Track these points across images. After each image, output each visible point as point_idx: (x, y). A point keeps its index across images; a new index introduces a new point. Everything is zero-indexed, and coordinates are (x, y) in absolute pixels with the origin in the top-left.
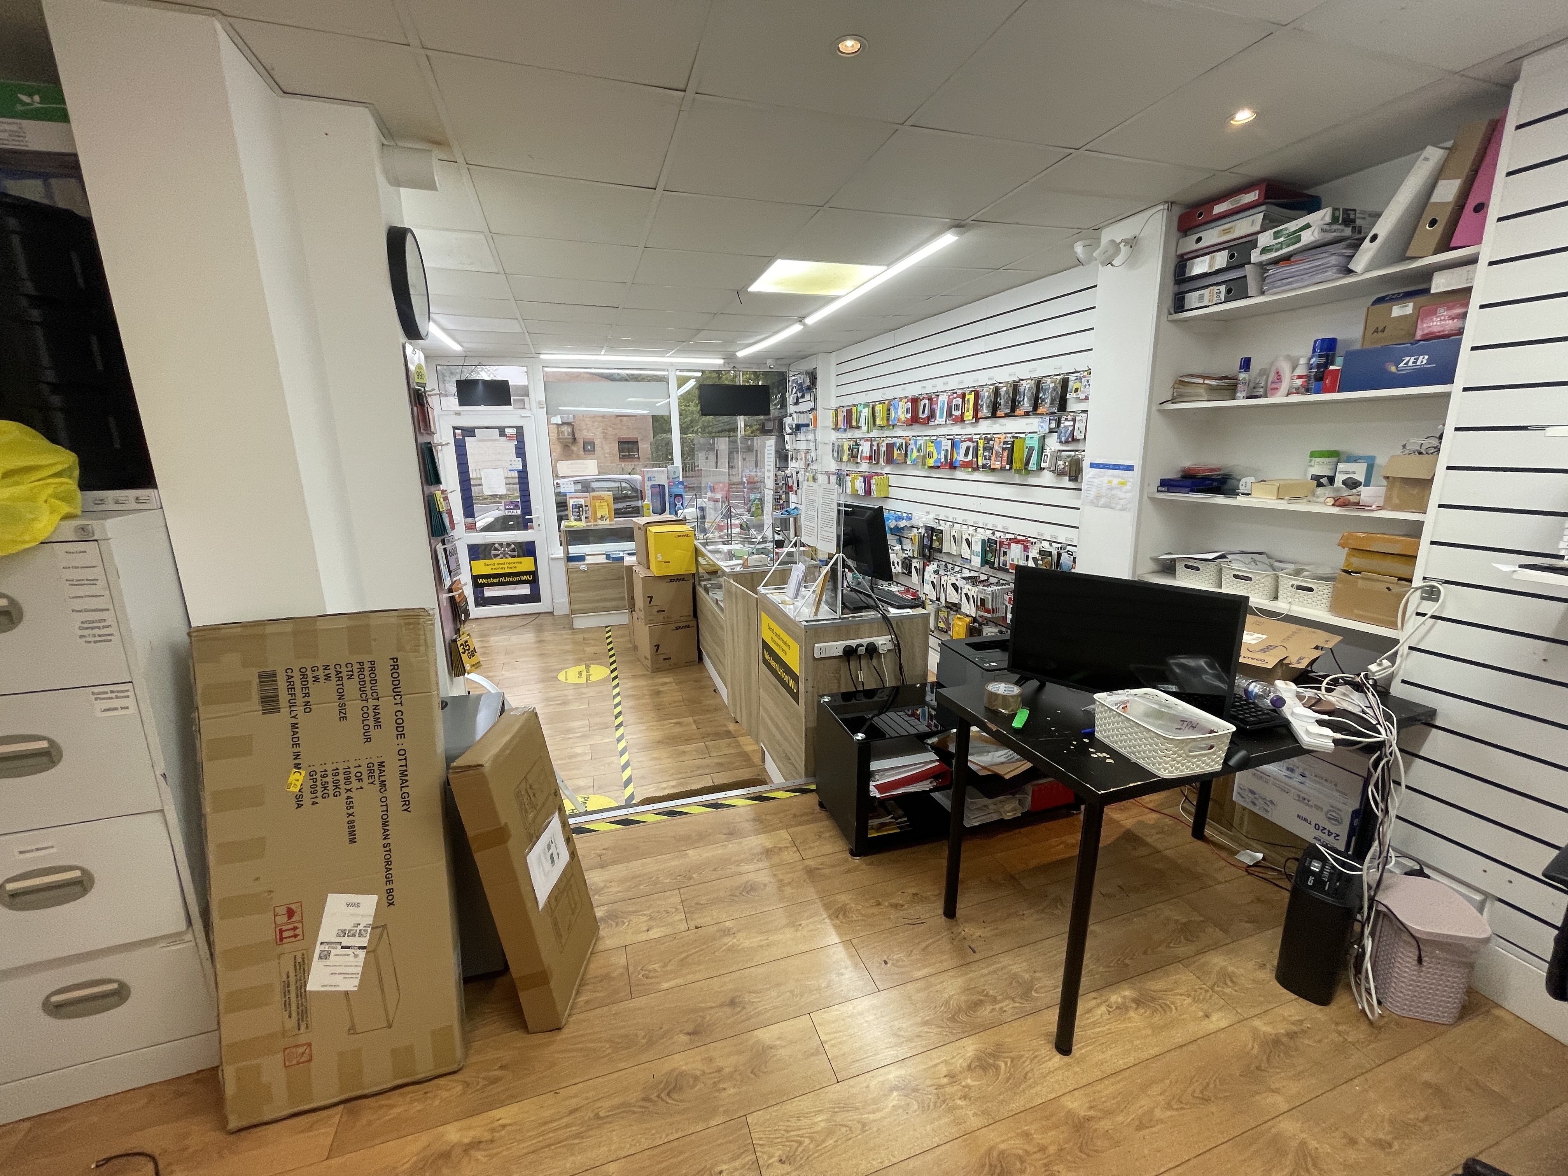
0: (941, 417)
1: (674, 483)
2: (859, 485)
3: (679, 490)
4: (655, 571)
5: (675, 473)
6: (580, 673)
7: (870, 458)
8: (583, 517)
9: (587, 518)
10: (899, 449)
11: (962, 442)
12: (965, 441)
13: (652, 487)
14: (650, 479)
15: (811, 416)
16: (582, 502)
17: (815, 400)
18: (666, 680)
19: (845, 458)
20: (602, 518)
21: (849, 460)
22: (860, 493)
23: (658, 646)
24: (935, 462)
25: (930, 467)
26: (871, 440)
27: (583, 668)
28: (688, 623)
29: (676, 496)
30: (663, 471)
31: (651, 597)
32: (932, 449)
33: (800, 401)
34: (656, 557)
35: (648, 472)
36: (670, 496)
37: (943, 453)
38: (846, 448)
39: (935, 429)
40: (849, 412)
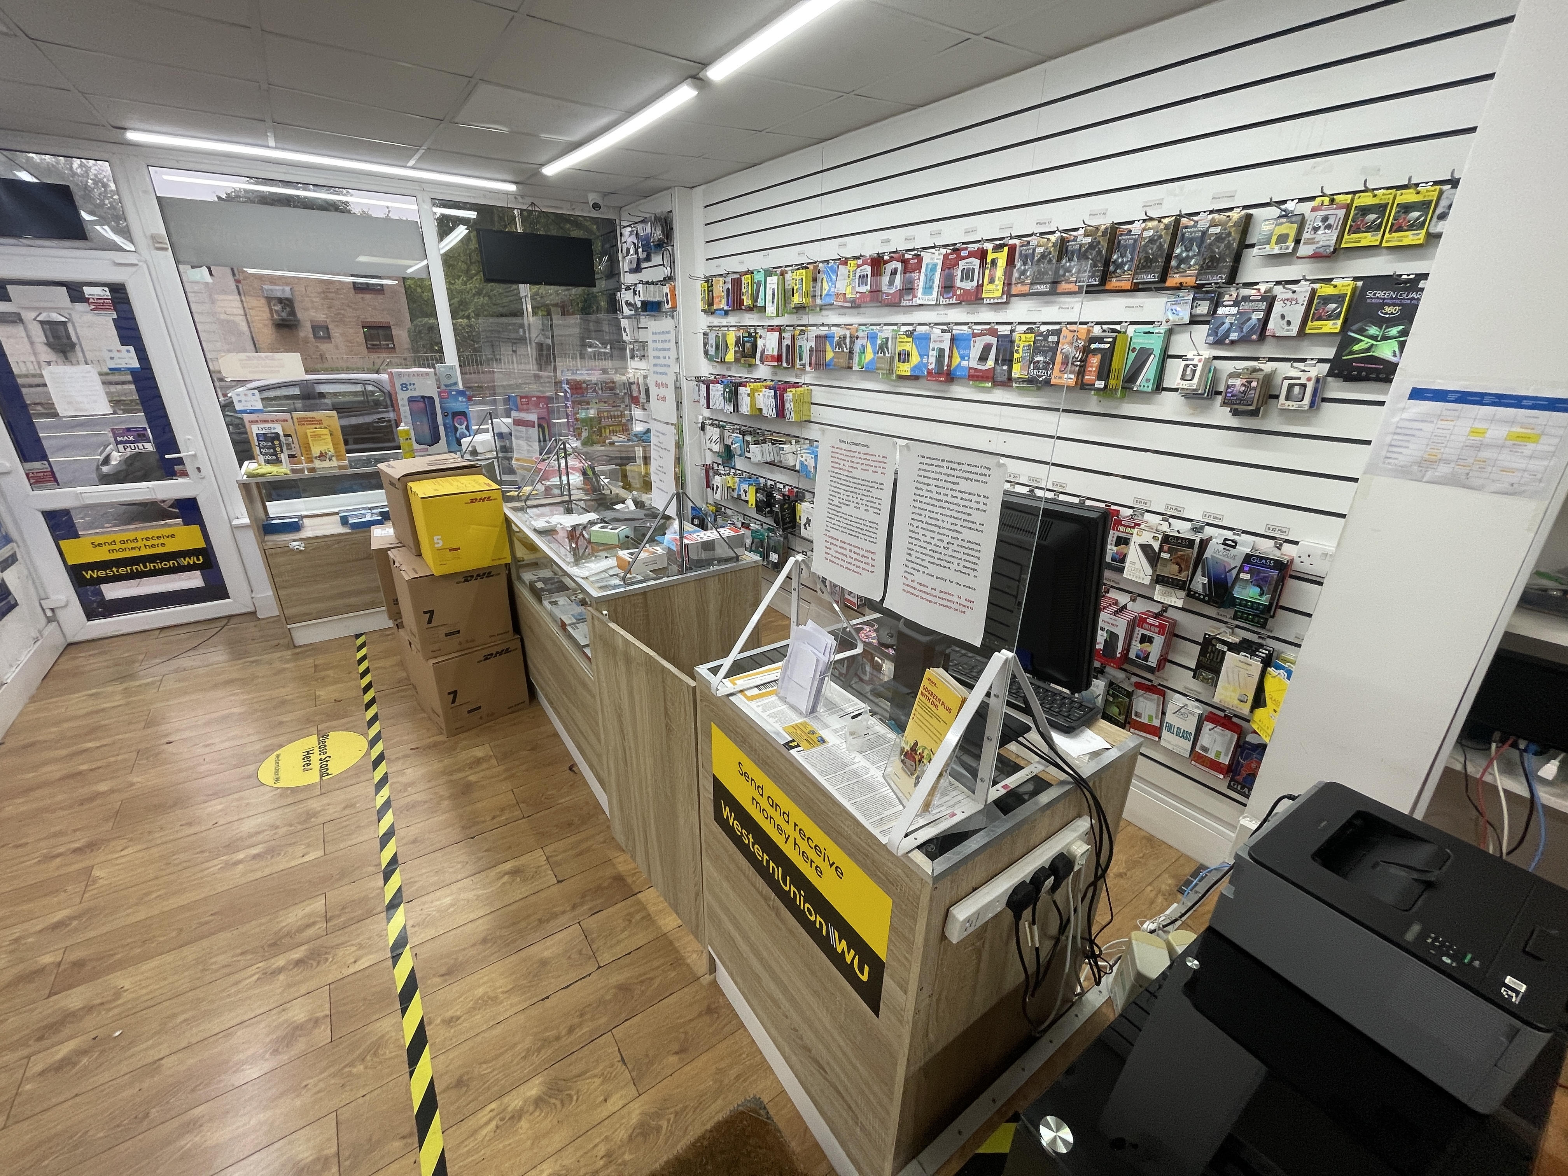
0: (928, 289)
1: (450, 392)
2: (765, 400)
3: (458, 405)
4: (433, 564)
5: (449, 376)
6: (307, 755)
7: (779, 358)
8: (283, 457)
9: (290, 456)
10: (839, 345)
11: (975, 335)
12: (981, 335)
13: (411, 400)
14: (404, 387)
15: (666, 289)
16: (278, 429)
17: (672, 263)
18: (479, 752)
19: (730, 357)
20: (322, 456)
21: (737, 360)
22: (765, 413)
23: (455, 693)
24: (912, 370)
25: (901, 377)
26: (780, 329)
27: (312, 741)
28: (504, 647)
29: (455, 414)
30: (427, 374)
31: (431, 613)
32: (908, 345)
33: (643, 265)
34: (432, 543)
35: (400, 374)
36: (445, 415)
37: (933, 354)
38: (731, 340)
39: (911, 312)
40: (737, 283)
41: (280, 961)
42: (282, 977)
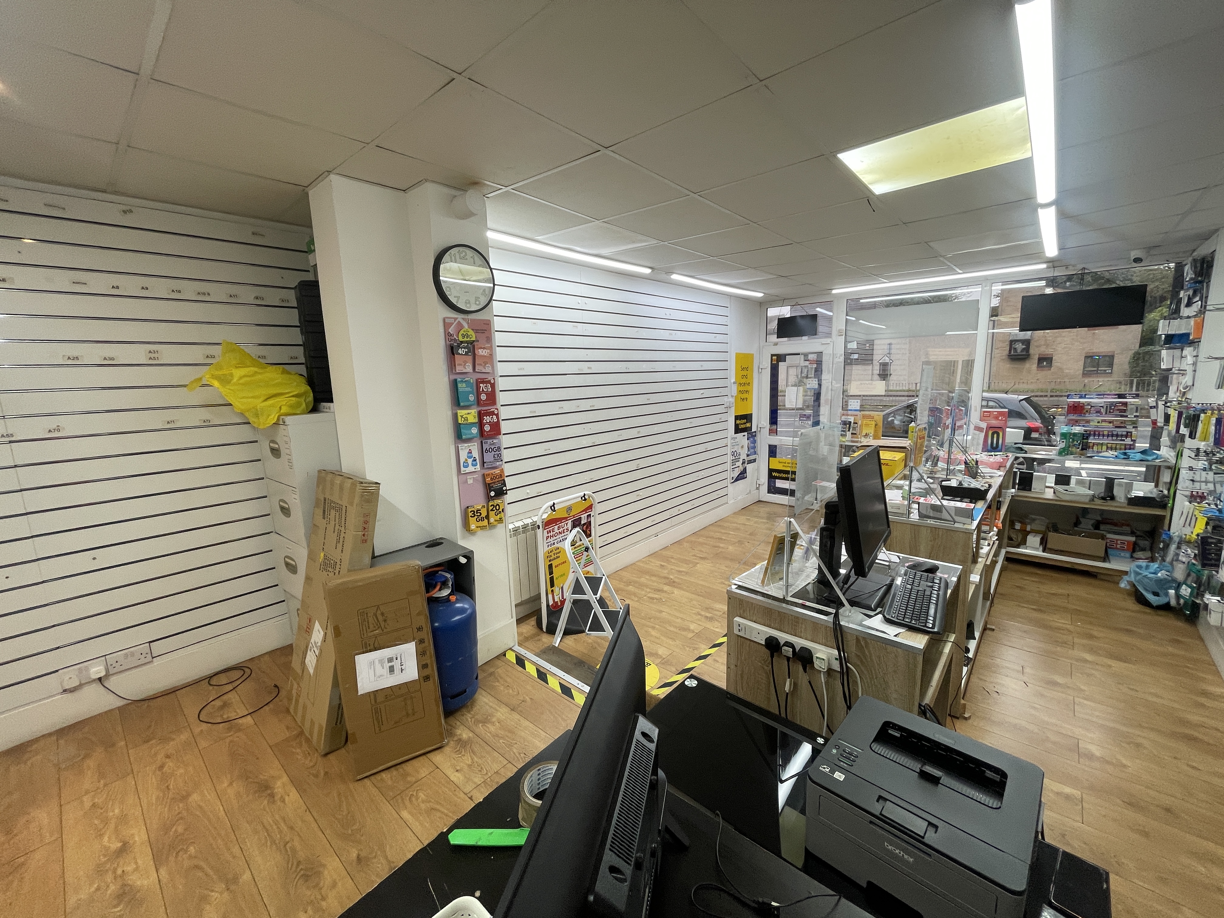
15: (1193, 322)
16: (851, 419)
17: (1206, 298)
41: (703, 613)
42: (700, 617)
